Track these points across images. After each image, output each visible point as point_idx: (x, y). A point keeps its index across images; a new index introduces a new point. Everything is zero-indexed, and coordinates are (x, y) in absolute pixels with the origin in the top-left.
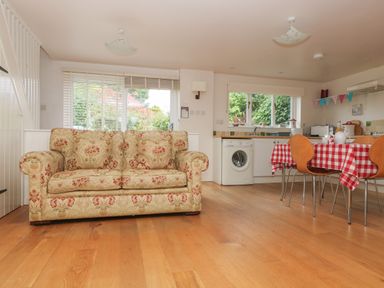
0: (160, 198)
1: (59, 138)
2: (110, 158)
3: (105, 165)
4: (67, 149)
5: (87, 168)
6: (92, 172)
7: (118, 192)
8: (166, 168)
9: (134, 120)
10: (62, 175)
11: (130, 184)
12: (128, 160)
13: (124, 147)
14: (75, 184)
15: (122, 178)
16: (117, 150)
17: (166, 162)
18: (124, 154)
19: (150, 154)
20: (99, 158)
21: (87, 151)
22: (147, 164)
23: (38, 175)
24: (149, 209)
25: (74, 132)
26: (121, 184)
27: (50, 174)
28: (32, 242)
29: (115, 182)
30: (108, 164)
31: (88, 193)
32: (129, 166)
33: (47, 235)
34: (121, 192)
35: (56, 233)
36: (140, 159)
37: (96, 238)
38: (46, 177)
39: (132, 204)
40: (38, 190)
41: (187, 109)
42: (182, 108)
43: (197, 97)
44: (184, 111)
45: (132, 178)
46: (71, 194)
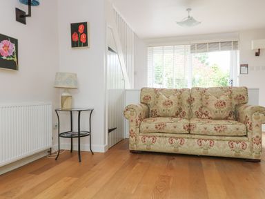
0: (221, 144)
1: (146, 94)
2: (180, 109)
3: (177, 114)
4: (150, 102)
5: (164, 116)
6: (168, 119)
7: (186, 136)
8: (226, 119)
9: (197, 77)
10: (148, 120)
11: (196, 131)
12: (194, 111)
13: (190, 101)
14: (156, 128)
15: (190, 125)
16: (185, 103)
17: (226, 114)
18: (190, 106)
19: (212, 106)
20: (173, 109)
21: (164, 104)
22: (210, 115)
23: (134, 120)
24: (212, 152)
25: (156, 91)
26: (189, 130)
27: (141, 119)
28: (131, 164)
29: (184, 128)
30: (179, 114)
31: (165, 135)
32: (195, 116)
33: (140, 161)
34: (189, 136)
35: (145, 160)
36: (204, 110)
37: (171, 168)
38: (139, 121)
39: (197, 146)
40: (134, 130)
41: (247, 66)
42: (241, 66)
43: (257, 54)
44: (243, 68)
45: (198, 125)
46: (154, 134)
